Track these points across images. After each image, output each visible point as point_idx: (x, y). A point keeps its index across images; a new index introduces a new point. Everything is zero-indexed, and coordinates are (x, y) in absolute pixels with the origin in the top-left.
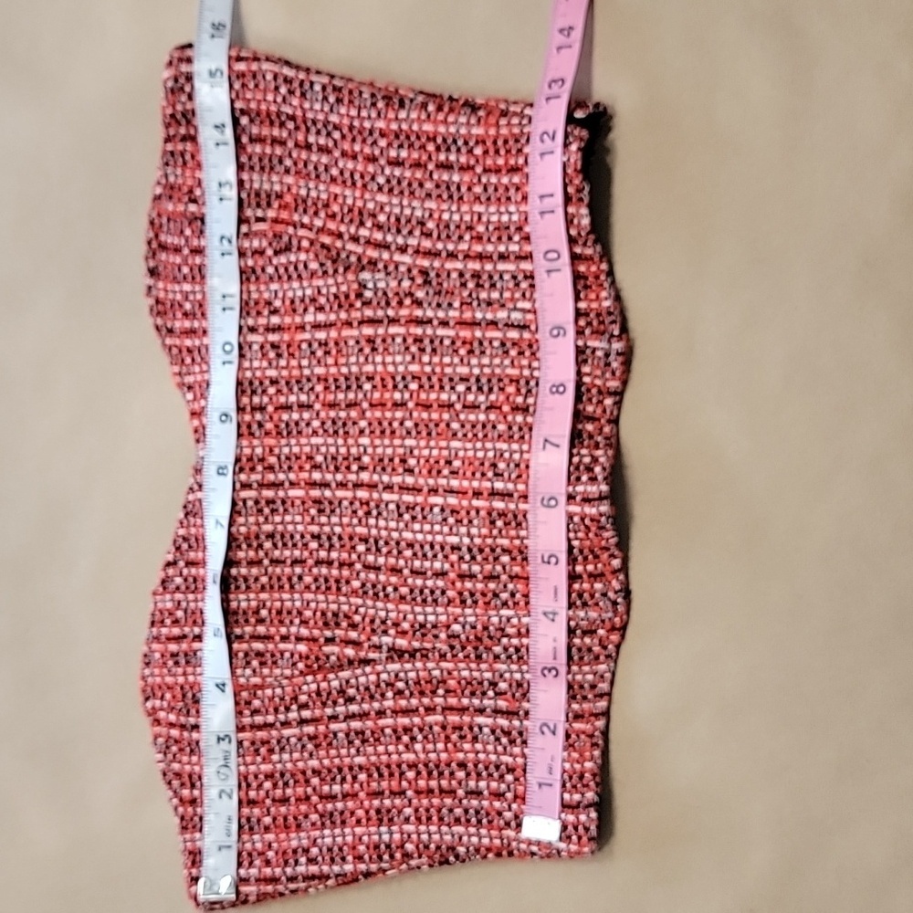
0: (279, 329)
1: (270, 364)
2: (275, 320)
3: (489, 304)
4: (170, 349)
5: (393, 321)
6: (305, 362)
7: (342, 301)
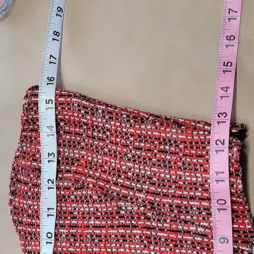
0: (75, 226)
1: (71, 245)
2: (74, 222)
3: (186, 222)
4: (20, 232)
5: (135, 227)
6: (89, 245)
7: (109, 215)
